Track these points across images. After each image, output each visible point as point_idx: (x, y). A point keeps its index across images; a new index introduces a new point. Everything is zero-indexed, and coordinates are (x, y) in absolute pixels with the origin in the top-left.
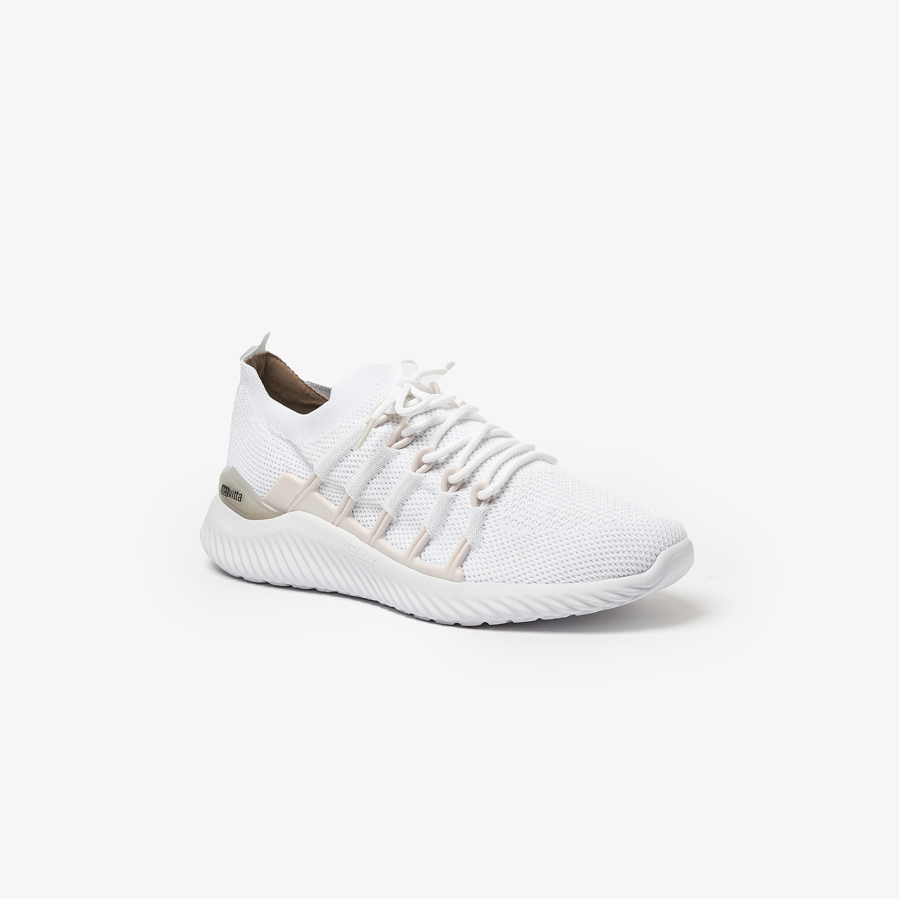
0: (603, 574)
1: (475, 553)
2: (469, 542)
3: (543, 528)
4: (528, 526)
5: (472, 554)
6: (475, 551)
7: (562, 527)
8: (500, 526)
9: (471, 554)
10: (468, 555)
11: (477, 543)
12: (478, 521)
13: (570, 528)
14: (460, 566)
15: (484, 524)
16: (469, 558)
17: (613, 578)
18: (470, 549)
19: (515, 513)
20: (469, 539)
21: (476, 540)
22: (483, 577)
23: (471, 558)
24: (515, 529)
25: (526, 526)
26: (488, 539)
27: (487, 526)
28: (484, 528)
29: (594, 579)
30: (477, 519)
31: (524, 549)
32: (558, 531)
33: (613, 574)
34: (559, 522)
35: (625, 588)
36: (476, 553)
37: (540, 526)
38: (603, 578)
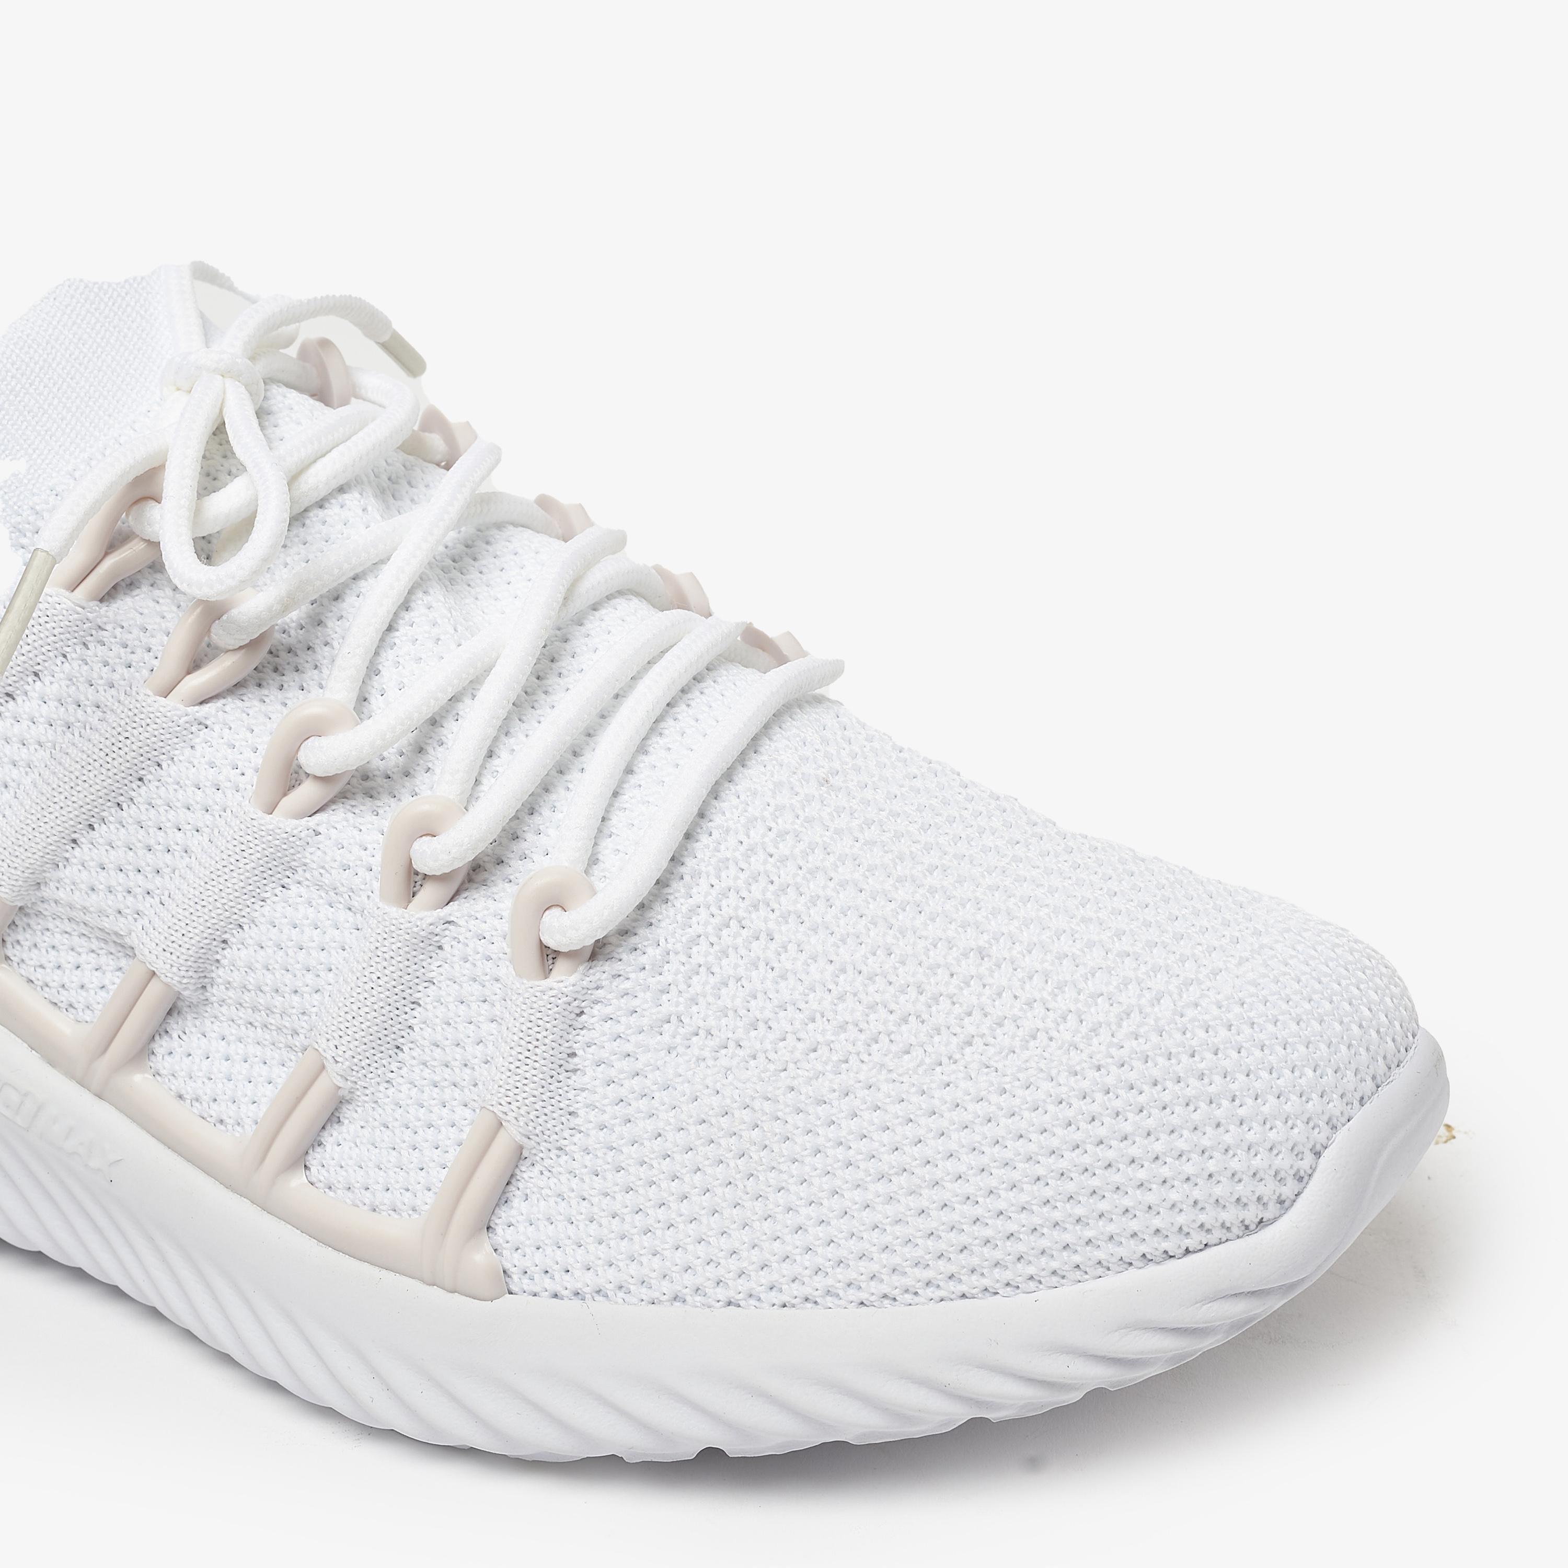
0: (1100, 1255)
1: (542, 1173)
2: (512, 1133)
3: (829, 1068)
4: (761, 1057)
5: (528, 1176)
6: (538, 1168)
7: (906, 1057)
8: (643, 1058)
9: (525, 1175)
10: (513, 1181)
11: (547, 1133)
12: (547, 1041)
13: (945, 1060)
14: (481, 1229)
15: (569, 1051)
16: (517, 1193)
17: (1141, 1264)
18: (519, 1156)
19: (701, 1000)
20: (514, 1121)
21: (540, 1120)
22: (584, 1280)
23: (528, 1191)
24: (709, 1072)
25: (754, 1058)
26: (592, 1115)
27: (585, 1058)
28: (570, 1067)
29: (1063, 1277)
30: (544, 1033)
31: (755, 1157)
32: (894, 1076)
33: (1143, 1248)
34: (892, 1037)
35: (1197, 1303)
36: (546, 1173)
37: (812, 1055)
38: (1100, 1271)
